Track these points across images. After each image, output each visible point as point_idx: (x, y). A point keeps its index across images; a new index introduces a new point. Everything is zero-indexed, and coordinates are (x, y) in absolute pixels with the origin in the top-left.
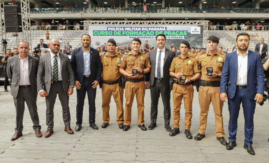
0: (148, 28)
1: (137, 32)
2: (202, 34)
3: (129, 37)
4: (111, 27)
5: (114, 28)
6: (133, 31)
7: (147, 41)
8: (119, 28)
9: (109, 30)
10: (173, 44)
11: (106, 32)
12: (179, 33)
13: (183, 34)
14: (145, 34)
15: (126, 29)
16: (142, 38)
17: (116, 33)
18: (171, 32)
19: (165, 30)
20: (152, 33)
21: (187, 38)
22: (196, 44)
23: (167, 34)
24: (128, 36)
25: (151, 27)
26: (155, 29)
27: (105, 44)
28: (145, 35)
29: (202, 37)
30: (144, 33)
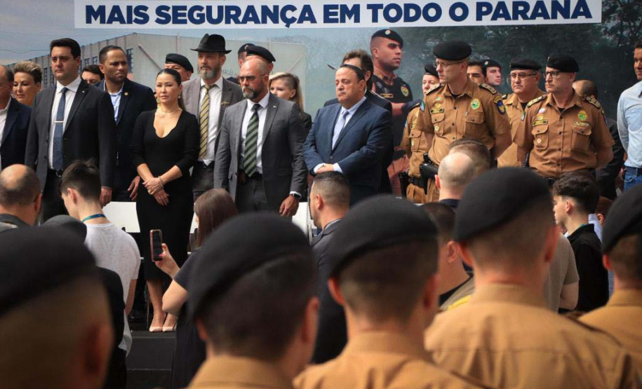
24: (81, 6)
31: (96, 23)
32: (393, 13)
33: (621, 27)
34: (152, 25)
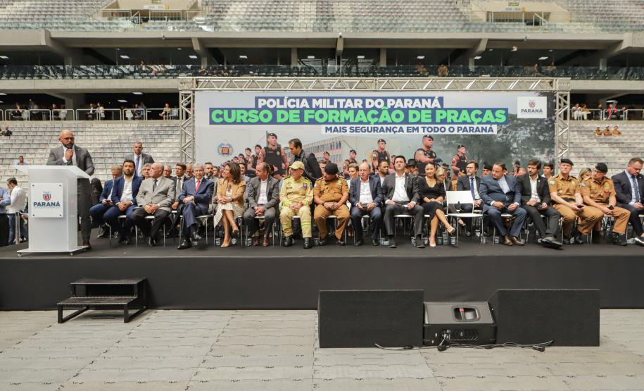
0: (385, 99)
1: (351, 112)
2: (551, 120)
3: (327, 128)
4: (267, 98)
5: (278, 100)
6: (338, 109)
7: (383, 141)
8: (293, 100)
9: (260, 106)
10: (463, 150)
11: (251, 112)
12: (482, 116)
13: (495, 117)
14: (376, 120)
15: (315, 102)
16: (367, 133)
17: (283, 116)
18: (456, 113)
19: (439, 107)
20: (398, 116)
21: (505, 132)
22: (534, 149)
23: (446, 118)
24: (324, 127)
25: (395, 99)
26: (408, 103)
27: (249, 149)
28: (375, 123)
29: (553, 128)
30: (373, 116)
31: (329, 132)
32: (430, 130)
33: (503, 136)
34: (348, 133)
